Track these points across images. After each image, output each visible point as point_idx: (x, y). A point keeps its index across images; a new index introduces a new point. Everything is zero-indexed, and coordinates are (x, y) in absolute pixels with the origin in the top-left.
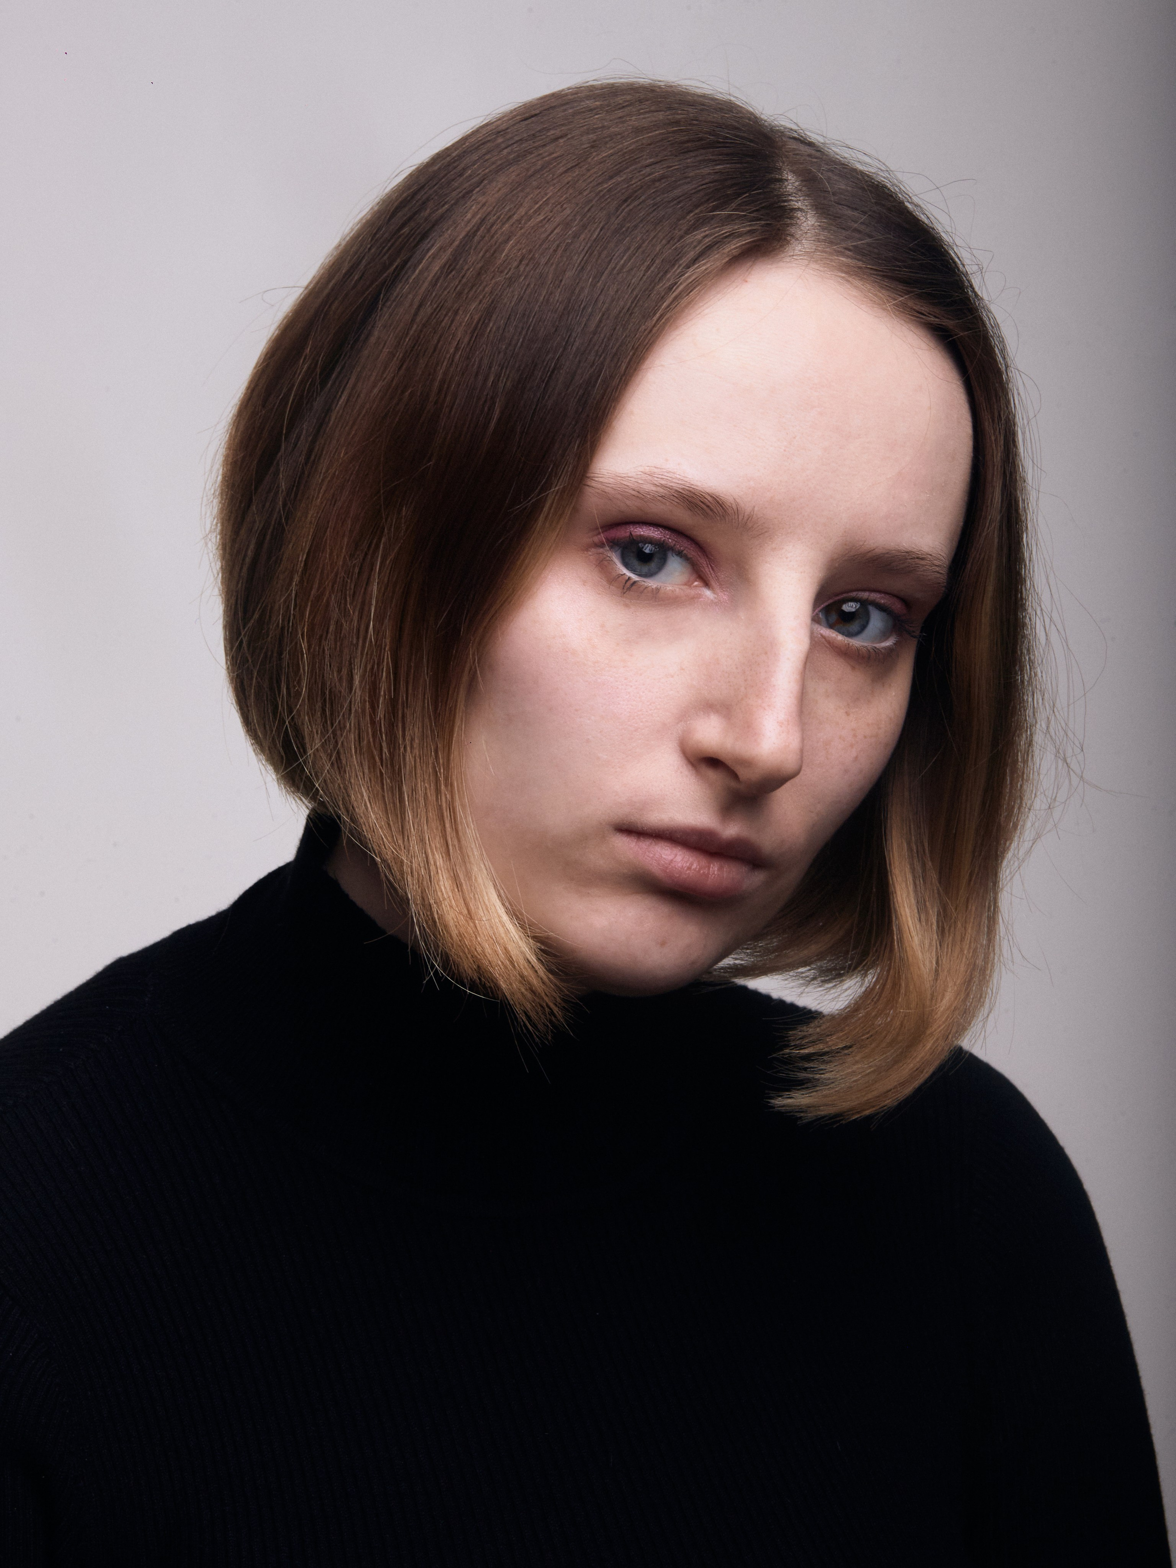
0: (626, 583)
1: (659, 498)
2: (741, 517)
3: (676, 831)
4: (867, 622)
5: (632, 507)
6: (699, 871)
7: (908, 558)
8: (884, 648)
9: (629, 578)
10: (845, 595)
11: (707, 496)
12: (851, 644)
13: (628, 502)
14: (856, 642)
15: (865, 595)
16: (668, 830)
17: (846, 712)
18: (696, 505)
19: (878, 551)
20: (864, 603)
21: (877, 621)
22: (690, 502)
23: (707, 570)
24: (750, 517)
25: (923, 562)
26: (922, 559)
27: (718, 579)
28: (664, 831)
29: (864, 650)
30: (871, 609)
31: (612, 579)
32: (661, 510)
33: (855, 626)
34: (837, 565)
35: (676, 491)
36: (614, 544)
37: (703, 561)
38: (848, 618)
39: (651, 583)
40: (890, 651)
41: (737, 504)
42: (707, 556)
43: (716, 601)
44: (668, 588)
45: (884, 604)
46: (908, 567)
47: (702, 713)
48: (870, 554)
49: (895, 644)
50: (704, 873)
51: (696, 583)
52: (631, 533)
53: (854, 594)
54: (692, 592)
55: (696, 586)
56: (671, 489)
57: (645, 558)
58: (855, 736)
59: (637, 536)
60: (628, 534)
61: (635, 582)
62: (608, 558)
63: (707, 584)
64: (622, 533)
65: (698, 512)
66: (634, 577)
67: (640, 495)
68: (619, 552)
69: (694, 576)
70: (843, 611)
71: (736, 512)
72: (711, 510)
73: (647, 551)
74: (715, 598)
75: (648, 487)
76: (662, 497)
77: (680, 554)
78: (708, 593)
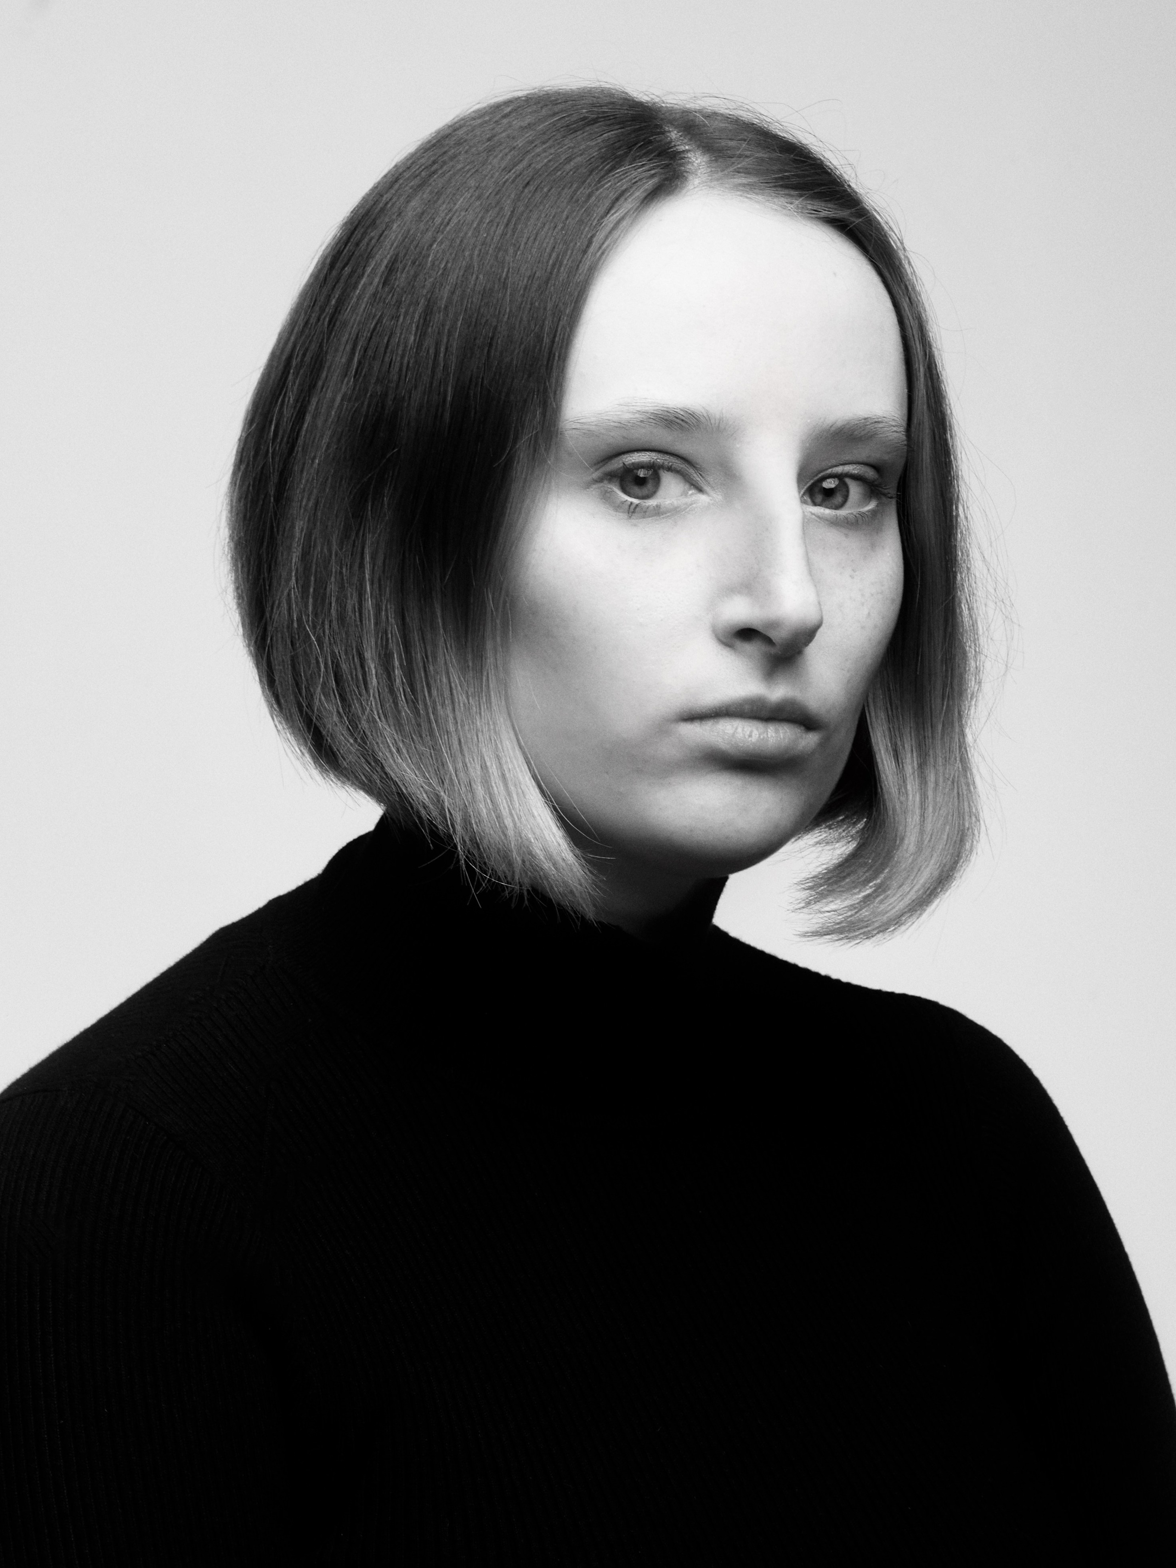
0: (629, 508)
1: (639, 423)
2: (713, 421)
3: (730, 706)
4: (848, 491)
5: (617, 439)
6: (759, 737)
7: (868, 423)
8: (868, 511)
9: (631, 503)
10: (822, 474)
11: (678, 411)
12: (838, 515)
13: (612, 434)
14: (842, 513)
15: (839, 470)
16: (723, 707)
17: (851, 576)
18: (671, 422)
19: (839, 424)
20: (840, 477)
21: (855, 490)
22: (666, 420)
23: (696, 477)
24: (721, 419)
25: (881, 425)
26: (879, 422)
27: (709, 483)
28: (720, 708)
29: (851, 517)
30: (848, 481)
31: (618, 507)
32: (643, 435)
33: (838, 499)
34: (808, 445)
35: (652, 413)
36: (611, 476)
37: (691, 471)
38: (829, 493)
39: (651, 503)
40: (874, 513)
41: (707, 412)
42: (694, 466)
43: (712, 502)
44: (667, 503)
45: (858, 473)
46: (869, 432)
47: (726, 598)
48: (833, 429)
49: (877, 506)
50: (764, 738)
51: (690, 492)
52: (624, 464)
53: (829, 471)
54: (688, 500)
55: (692, 494)
56: (647, 413)
57: (641, 482)
58: (863, 595)
59: (629, 464)
60: (621, 465)
61: (637, 505)
62: (609, 490)
63: (700, 490)
64: (616, 465)
65: (675, 427)
66: (636, 501)
67: (622, 426)
68: (618, 483)
69: (687, 486)
70: (824, 488)
71: (708, 419)
72: (686, 422)
73: (642, 475)
74: (711, 500)
75: (627, 416)
76: (641, 421)
77: (670, 469)
78: (703, 498)
